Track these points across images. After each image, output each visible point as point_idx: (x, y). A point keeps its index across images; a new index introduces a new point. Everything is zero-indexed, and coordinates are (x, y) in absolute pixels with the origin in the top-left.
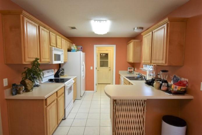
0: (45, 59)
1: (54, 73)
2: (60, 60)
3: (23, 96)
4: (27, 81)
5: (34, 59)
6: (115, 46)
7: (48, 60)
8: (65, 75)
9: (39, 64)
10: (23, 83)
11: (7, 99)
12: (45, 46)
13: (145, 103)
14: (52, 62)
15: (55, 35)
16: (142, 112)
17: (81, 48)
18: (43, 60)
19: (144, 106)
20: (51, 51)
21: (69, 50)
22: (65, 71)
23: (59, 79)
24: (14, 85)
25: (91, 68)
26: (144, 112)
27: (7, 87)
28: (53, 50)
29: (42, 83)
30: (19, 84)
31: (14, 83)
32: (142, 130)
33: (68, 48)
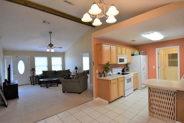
0: (114, 61)
1: (121, 69)
2: (124, 62)
3: (103, 78)
4: (105, 72)
5: (107, 62)
6: (178, 47)
7: (115, 62)
8: (130, 71)
9: (109, 64)
10: (103, 73)
11: (97, 79)
12: (114, 54)
13: (176, 94)
14: (118, 63)
15: (121, 48)
16: (173, 101)
17: (144, 52)
18: (112, 62)
19: (175, 97)
20: (117, 57)
21: (133, 55)
22: (130, 69)
23: (124, 73)
24: (100, 73)
25: (154, 67)
26: (174, 102)
27: (98, 74)
28: (118, 56)
29: (113, 74)
30: (102, 73)
31: (100, 72)
32: (174, 116)
33: (132, 53)
